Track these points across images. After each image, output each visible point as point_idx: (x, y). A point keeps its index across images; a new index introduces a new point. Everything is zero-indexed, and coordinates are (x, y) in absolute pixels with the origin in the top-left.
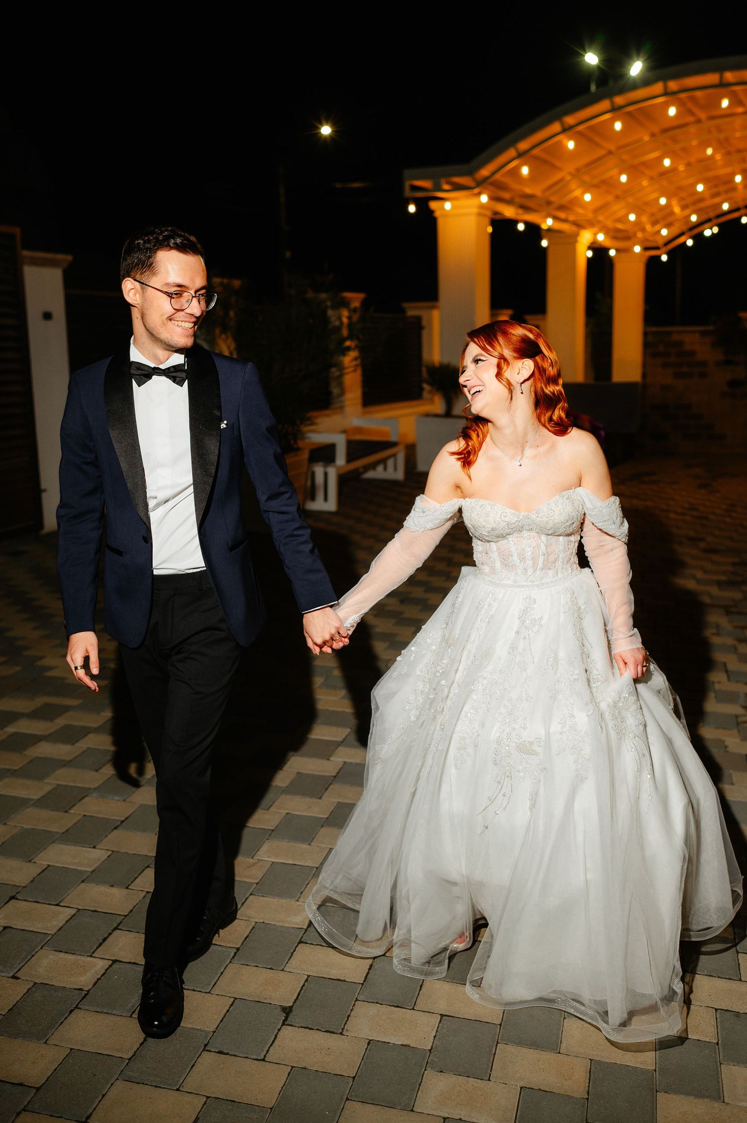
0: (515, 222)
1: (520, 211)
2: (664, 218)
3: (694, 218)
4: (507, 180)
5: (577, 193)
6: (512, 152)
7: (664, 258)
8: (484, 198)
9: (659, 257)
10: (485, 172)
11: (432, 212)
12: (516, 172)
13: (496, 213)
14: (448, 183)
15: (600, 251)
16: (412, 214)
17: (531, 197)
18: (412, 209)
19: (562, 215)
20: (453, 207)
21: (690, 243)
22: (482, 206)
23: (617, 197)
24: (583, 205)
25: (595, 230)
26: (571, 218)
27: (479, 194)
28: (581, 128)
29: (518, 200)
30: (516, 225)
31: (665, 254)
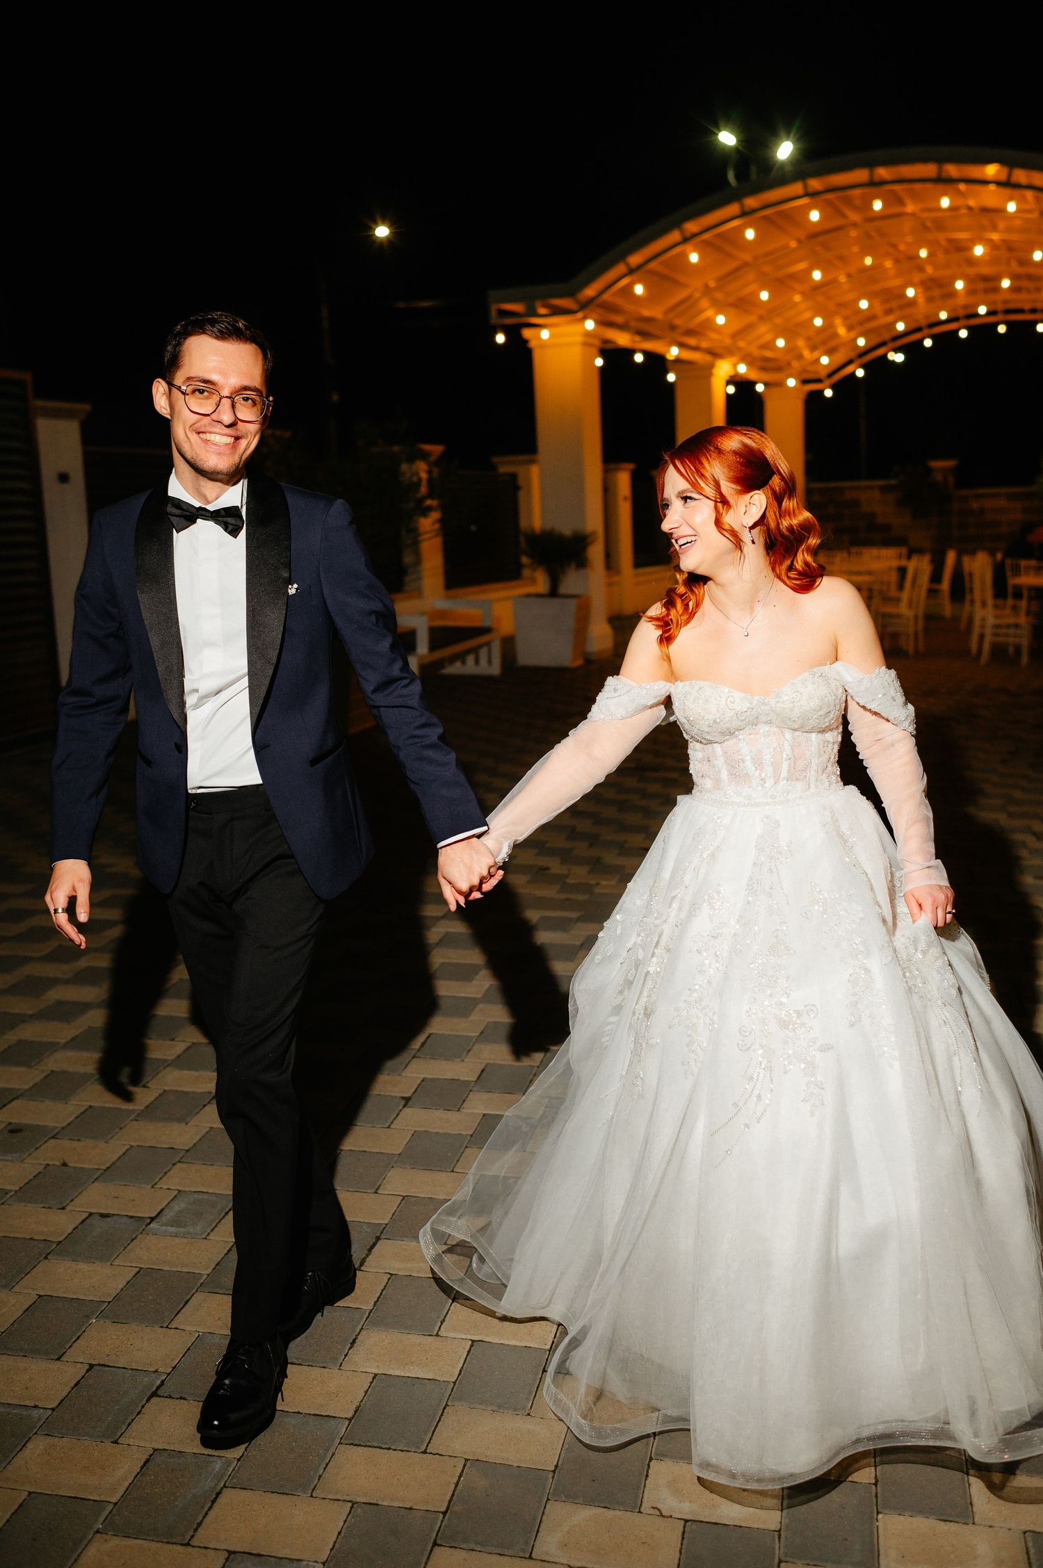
0: (632, 352)
1: (637, 338)
2: (824, 343)
3: (861, 342)
4: (619, 301)
5: (709, 313)
6: (620, 268)
7: (828, 393)
8: (590, 324)
9: (822, 391)
10: (590, 292)
11: (526, 342)
12: (628, 290)
13: (606, 341)
14: (544, 306)
15: (744, 386)
16: (500, 346)
17: (650, 320)
18: (500, 338)
19: (692, 341)
20: (552, 336)
21: (860, 373)
22: (588, 334)
23: (761, 318)
24: (718, 329)
25: (734, 359)
26: (704, 344)
27: (585, 318)
28: (706, 236)
29: (633, 324)
30: (633, 356)
31: (829, 388)
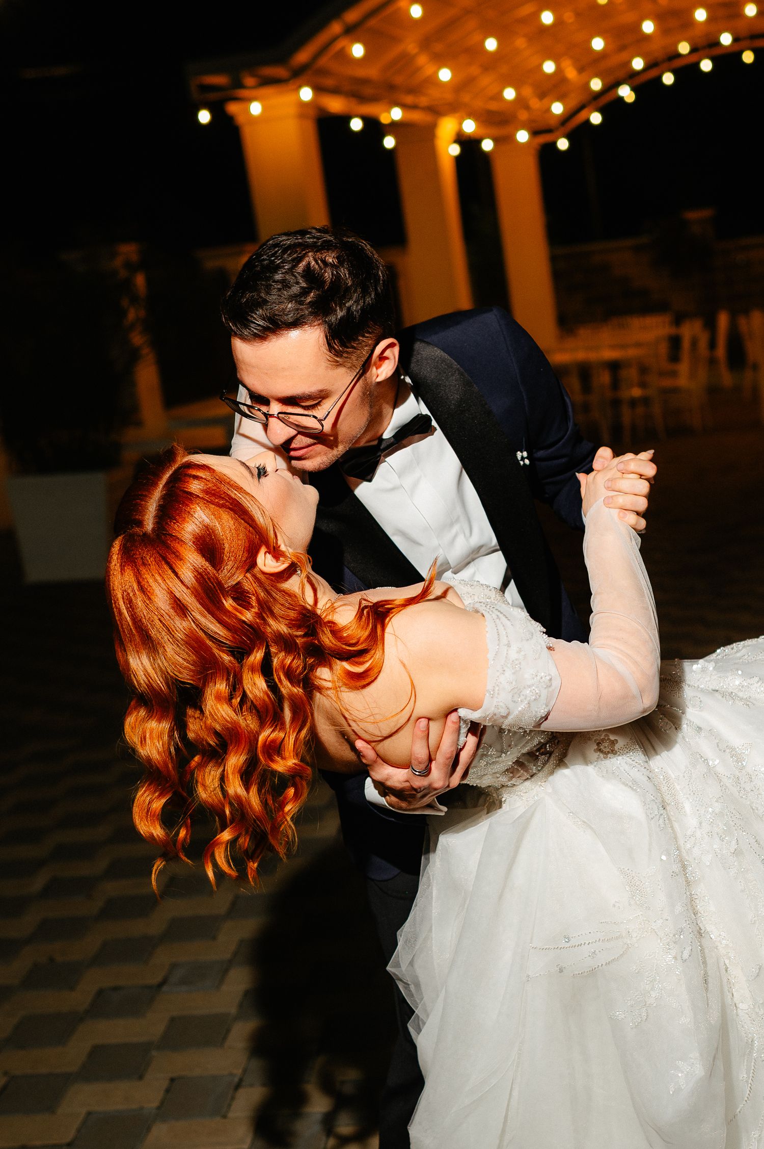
0: (349, 119)
1: (354, 102)
2: (555, 89)
3: (596, 84)
4: (336, 65)
5: (430, 69)
6: (336, 28)
7: (563, 144)
8: (306, 94)
9: (554, 144)
10: (302, 57)
11: (233, 117)
12: (346, 52)
13: (323, 110)
14: (252, 77)
15: (469, 144)
16: (203, 124)
18: (204, 117)
19: (411, 100)
20: (263, 109)
21: (596, 118)
22: (305, 104)
24: (441, 85)
25: (459, 116)
26: (423, 101)
27: (298, 87)
30: (348, 123)
31: (563, 137)
